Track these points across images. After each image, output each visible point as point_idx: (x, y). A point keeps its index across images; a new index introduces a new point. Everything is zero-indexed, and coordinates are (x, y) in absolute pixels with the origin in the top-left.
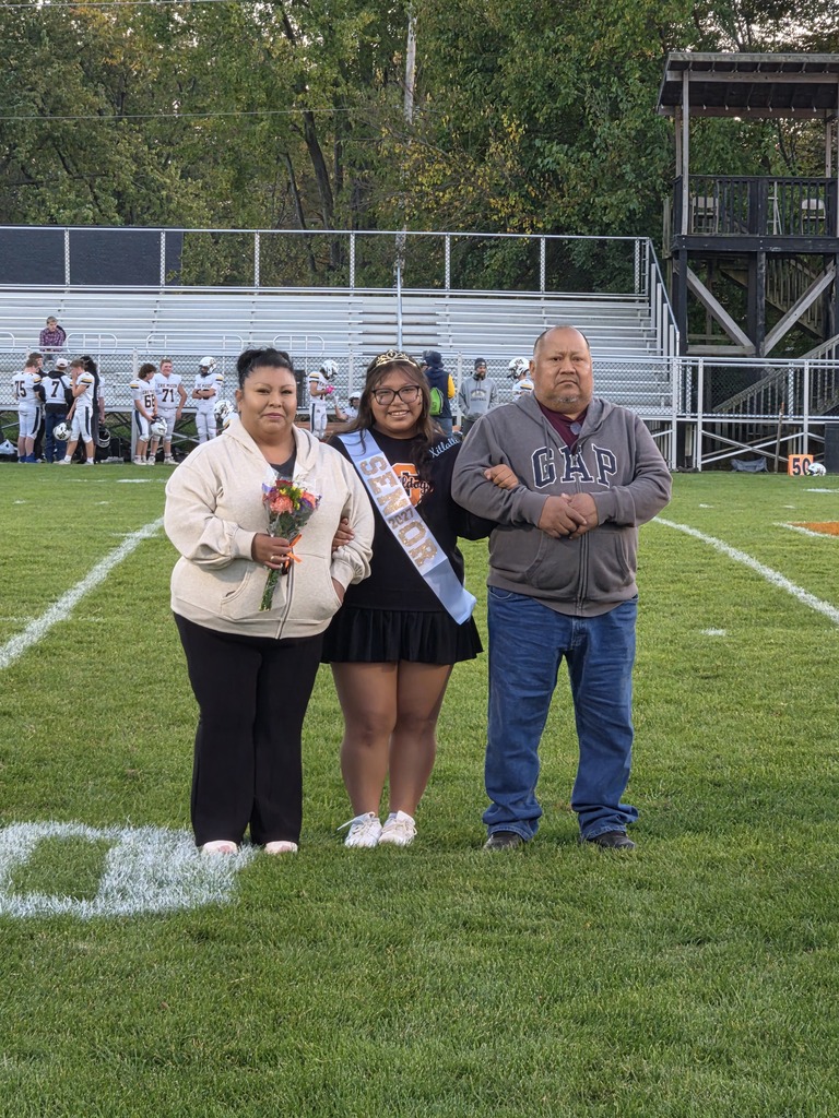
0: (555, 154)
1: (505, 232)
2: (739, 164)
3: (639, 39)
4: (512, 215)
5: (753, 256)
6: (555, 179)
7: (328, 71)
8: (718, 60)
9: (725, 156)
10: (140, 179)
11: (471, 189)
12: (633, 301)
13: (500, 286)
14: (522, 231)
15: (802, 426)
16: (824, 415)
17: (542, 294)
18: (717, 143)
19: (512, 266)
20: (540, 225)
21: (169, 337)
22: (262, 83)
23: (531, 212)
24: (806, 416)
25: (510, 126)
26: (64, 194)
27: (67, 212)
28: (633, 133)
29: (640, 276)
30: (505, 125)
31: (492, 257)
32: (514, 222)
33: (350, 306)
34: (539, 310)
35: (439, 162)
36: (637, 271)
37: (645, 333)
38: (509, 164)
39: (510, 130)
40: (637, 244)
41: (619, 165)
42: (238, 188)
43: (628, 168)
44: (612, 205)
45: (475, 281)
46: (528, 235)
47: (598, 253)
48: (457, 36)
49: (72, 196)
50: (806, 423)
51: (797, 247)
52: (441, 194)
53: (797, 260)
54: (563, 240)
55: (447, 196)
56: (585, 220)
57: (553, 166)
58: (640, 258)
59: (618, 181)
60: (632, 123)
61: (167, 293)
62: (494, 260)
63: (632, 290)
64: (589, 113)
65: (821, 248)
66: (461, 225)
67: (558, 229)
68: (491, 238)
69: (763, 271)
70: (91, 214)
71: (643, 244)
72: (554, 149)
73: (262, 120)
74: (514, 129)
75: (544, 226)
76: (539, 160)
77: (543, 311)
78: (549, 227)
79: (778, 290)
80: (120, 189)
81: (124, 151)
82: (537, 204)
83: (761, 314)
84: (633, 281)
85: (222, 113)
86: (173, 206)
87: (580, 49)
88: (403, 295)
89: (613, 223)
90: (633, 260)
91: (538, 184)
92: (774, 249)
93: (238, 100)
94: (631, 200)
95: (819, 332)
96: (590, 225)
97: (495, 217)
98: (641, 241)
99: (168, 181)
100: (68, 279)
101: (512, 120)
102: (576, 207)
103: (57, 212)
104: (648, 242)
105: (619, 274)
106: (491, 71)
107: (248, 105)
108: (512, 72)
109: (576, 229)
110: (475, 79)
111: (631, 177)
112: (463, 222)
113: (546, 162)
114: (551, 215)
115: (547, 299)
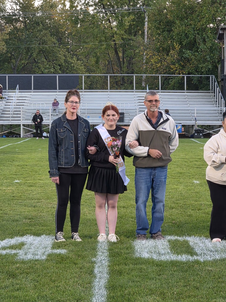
0: (188, 53)
1: (175, 74)
4: (177, 70)
6: (188, 60)
7: (121, 31)
10: (66, 61)
11: (165, 63)
12: (210, 93)
13: (174, 89)
14: (180, 74)
17: (185, 91)
19: (177, 84)
20: (184, 73)
21: (87, 104)
22: (104, 35)
23: (182, 69)
25: (176, 46)
26: (46, 65)
27: (47, 70)
28: (209, 47)
29: (212, 86)
30: (175, 46)
31: (172, 81)
32: (177, 72)
33: (134, 95)
35: (157, 56)
36: (211, 84)
37: (214, 101)
38: (176, 56)
40: (211, 77)
41: (206, 56)
42: (97, 63)
43: (208, 57)
44: (204, 67)
45: (167, 88)
46: (181, 75)
47: (200, 80)
48: (160, 22)
49: (48, 66)
52: (157, 64)
54: (190, 76)
55: (159, 65)
56: (196, 71)
57: (188, 57)
58: (212, 81)
59: (205, 61)
60: (209, 44)
61: (84, 92)
63: (209, 90)
64: (197, 42)
67: (189, 74)
68: (170, 76)
70: (53, 71)
71: (212, 77)
72: (188, 52)
73: (104, 45)
74: (177, 47)
75: (185, 73)
76: (184, 55)
77: (186, 96)
78: (187, 73)
80: (60, 64)
81: (61, 54)
82: (183, 67)
84: (210, 87)
85: (93, 43)
86: (75, 68)
87: (194, 25)
89: (204, 72)
90: (209, 82)
91: (183, 62)
93: (97, 40)
94: (209, 65)
96: (198, 72)
97: (172, 70)
99: (73, 61)
100: (58, 89)
101: (176, 44)
102: (194, 67)
103: (44, 70)
104: (214, 77)
105: (206, 85)
106: (170, 31)
107: (100, 41)
108: (176, 31)
109: (194, 74)
110: (166, 33)
111: (209, 59)
112: (163, 72)
113: (186, 55)
114: (187, 69)
115: (187, 92)
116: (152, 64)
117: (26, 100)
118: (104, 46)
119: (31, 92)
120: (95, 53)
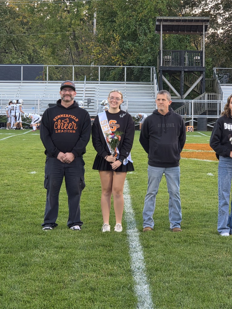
1: (116, 65)
2: (179, 47)
3: (152, 13)
4: (118, 61)
5: (181, 72)
6: (129, 51)
8: (170, 19)
9: (175, 45)
10: (35, 51)
11: (106, 54)
12: (150, 84)
13: (114, 80)
14: (120, 65)
15: (191, 118)
16: (199, 115)
17: (125, 82)
18: (173, 41)
19: (117, 75)
20: (125, 64)
23: (123, 60)
24: (193, 116)
27: (14, 60)
28: (150, 38)
29: (152, 77)
30: (115, 37)
32: (118, 63)
34: (124, 87)
35: (98, 47)
36: (151, 76)
37: (152, 93)
38: (117, 47)
40: (151, 69)
41: (146, 47)
43: (148, 48)
44: (144, 58)
46: (122, 66)
47: (141, 71)
49: (16, 56)
50: (193, 118)
51: (192, 70)
53: (193, 73)
54: (131, 67)
55: (100, 56)
56: (137, 62)
57: (128, 48)
58: (152, 72)
59: (146, 52)
60: (150, 36)
61: (23, 83)
62: (112, 73)
63: (150, 81)
64: (138, 33)
65: (199, 70)
67: (131, 65)
68: (111, 67)
69: (183, 76)
70: (21, 61)
71: (153, 69)
72: (129, 43)
74: (118, 38)
78: (127, 64)
79: (188, 81)
80: (29, 54)
82: (125, 58)
83: (183, 88)
84: (150, 79)
85: (48, 33)
86: (43, 58)
87: (136, 16)
88: (86, 83)
89: (144, 63)
90: (150, 73)
91: (124, 52)
92: (186, 70)
93: (53, 30)
94: (149, 57)
95: (199, 92)
96: (139, 64)
97: (113, 61)
98: (152, 68)
99: (42, 52)
101: (117, 35)
102: (135, 59)
103: (12, 60)
104: (154, 69)
105: (147, 77)
107: (55, 31)
109: (135, 65)
111: (149, 51)
112: (105, 63)
113: (126, 46)
114: (128, 61)
115: (126, 84)
120: (51, 43)
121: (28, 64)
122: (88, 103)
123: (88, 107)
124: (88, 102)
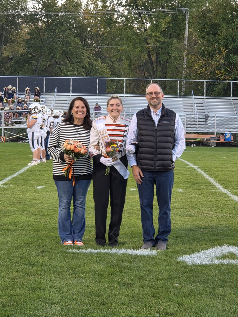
0: (235, 58)
1: (220, 80)
4: (222, 76)
6: (235, 65)
7: (157, 34)
10: (90, 63)
11: (210, 68)
13: (219, 95)
14: (226, 80)
17: (231, 98)
19: (222, 90)
20: (231, 78)
22: (138, 37)
23: (227, 75)
27: (70, 73)
31: (217, 87)
32: (222, 77)
33: (178, 101)
34: (231, 103)
35: (202, 61)
38: (221, 61)
39: (223, 51)
45: (212, 94)
46: (227, 81)
48: (205, 25)
49: (71, 68)
52: (202, 69)
54: (237, 82)
55: (204, 70)
57: (234, 62)
61: (126, 96)
62: (217, 89)
66: (207, 78)
67: (235, 80)
68: (215, 82)
70: (77, 73)
72: (235, 56)
76: (231, 60)
77: (232, 103)
78: (233, 79)
80: (84, 66)
81: (85, 56)
82: (228, 72)
85: (126, 46)
86: (99, 71)
88: (194, 98)
91: (230, 67)
97: (217, 76)
99: (98, 64)
100: (98, 92)
101: (223, 48)
103: (67, 73)
106: (215, 34)
107: (134, 43)
108: (223, 35)
110: (211, 37)
112: (208, 77)
113: (233, 60)
114: (233, 75)
115: (233, 99)
116: (195, 69)
117: (64, 103)
118: (138, 49)
119: (70, 95)
120: (128, 56)
121: (83, 76)
122: (206, 119)
123: (206, 123)
124: (206, 117)
